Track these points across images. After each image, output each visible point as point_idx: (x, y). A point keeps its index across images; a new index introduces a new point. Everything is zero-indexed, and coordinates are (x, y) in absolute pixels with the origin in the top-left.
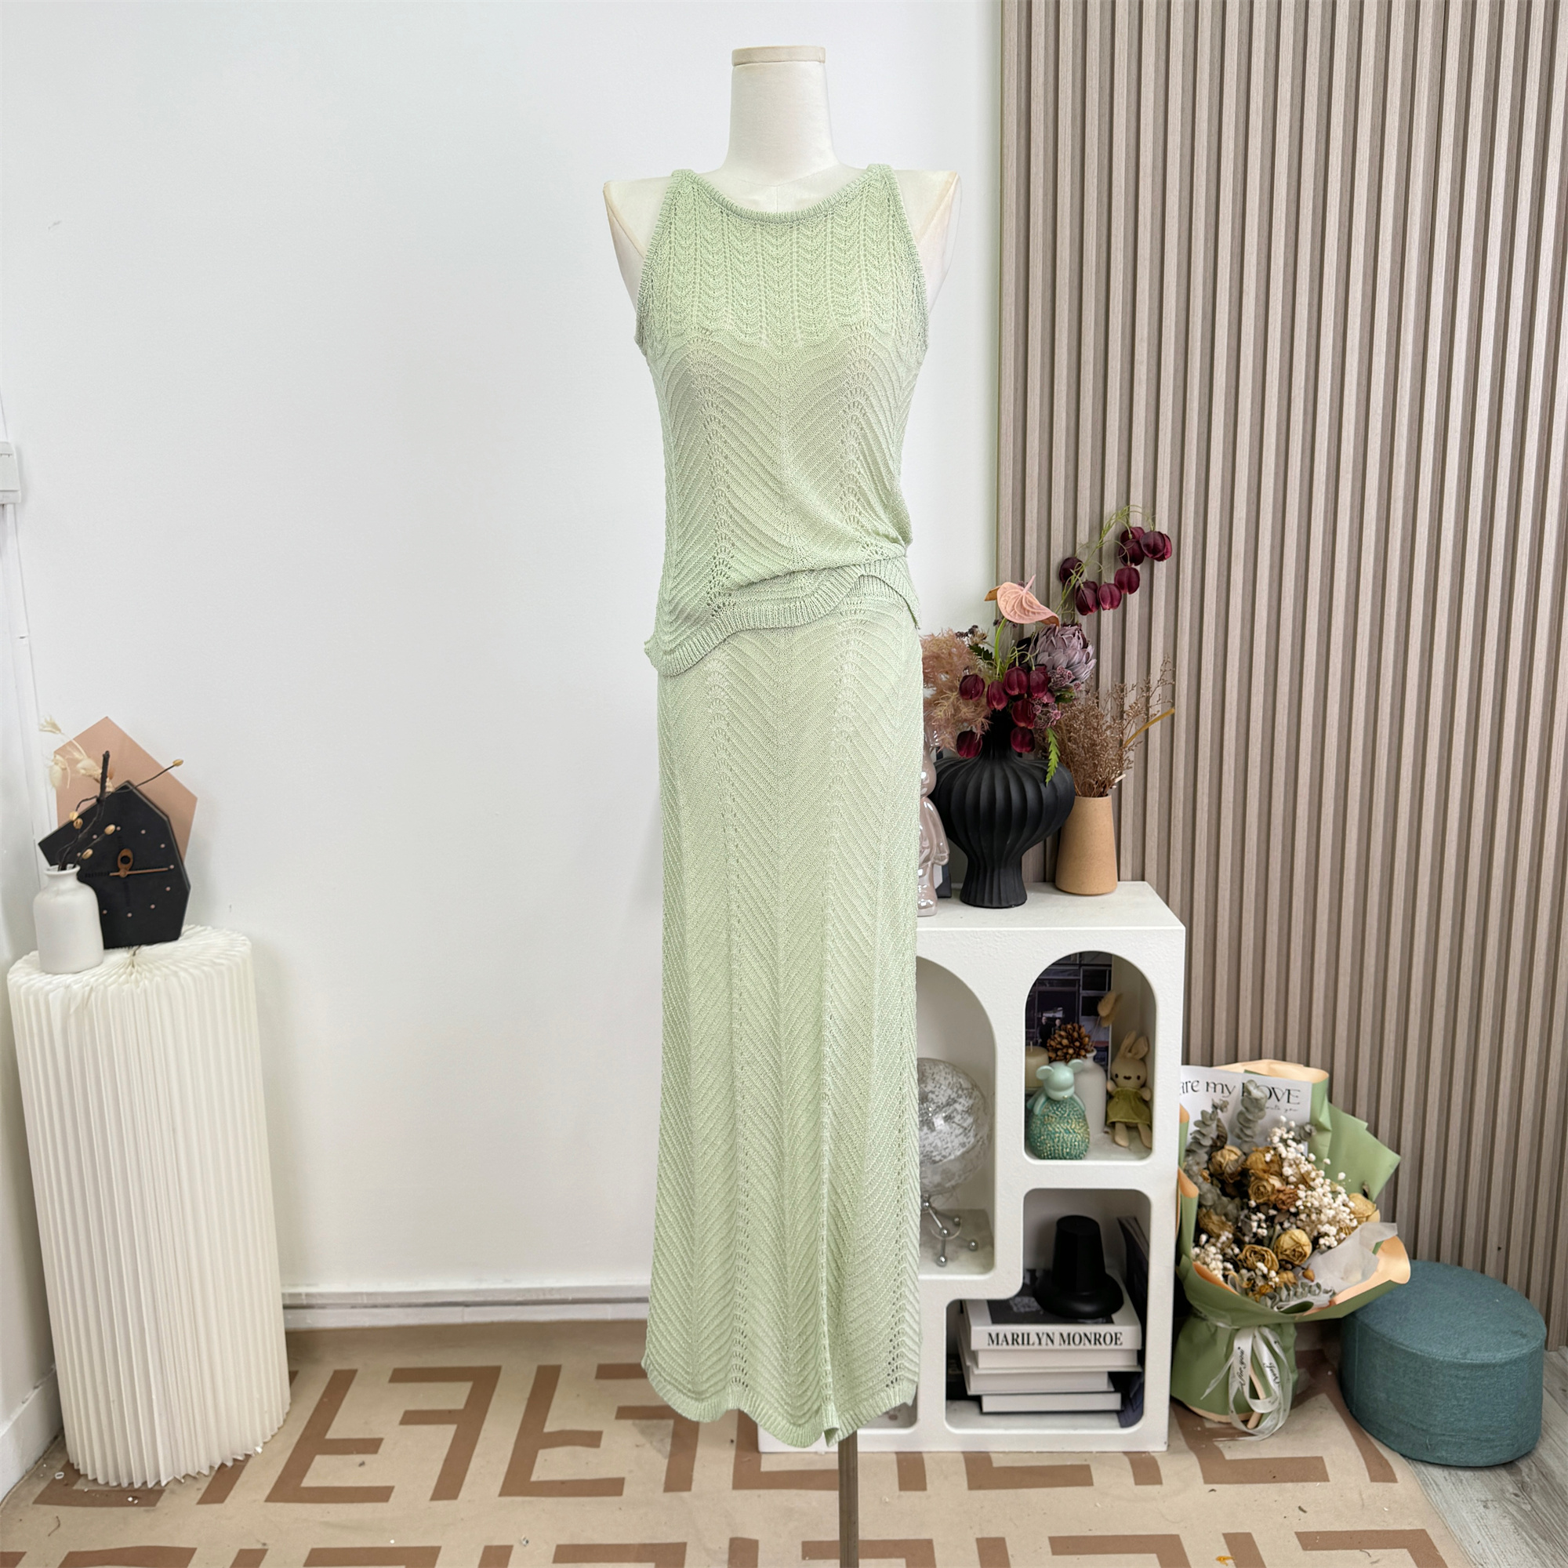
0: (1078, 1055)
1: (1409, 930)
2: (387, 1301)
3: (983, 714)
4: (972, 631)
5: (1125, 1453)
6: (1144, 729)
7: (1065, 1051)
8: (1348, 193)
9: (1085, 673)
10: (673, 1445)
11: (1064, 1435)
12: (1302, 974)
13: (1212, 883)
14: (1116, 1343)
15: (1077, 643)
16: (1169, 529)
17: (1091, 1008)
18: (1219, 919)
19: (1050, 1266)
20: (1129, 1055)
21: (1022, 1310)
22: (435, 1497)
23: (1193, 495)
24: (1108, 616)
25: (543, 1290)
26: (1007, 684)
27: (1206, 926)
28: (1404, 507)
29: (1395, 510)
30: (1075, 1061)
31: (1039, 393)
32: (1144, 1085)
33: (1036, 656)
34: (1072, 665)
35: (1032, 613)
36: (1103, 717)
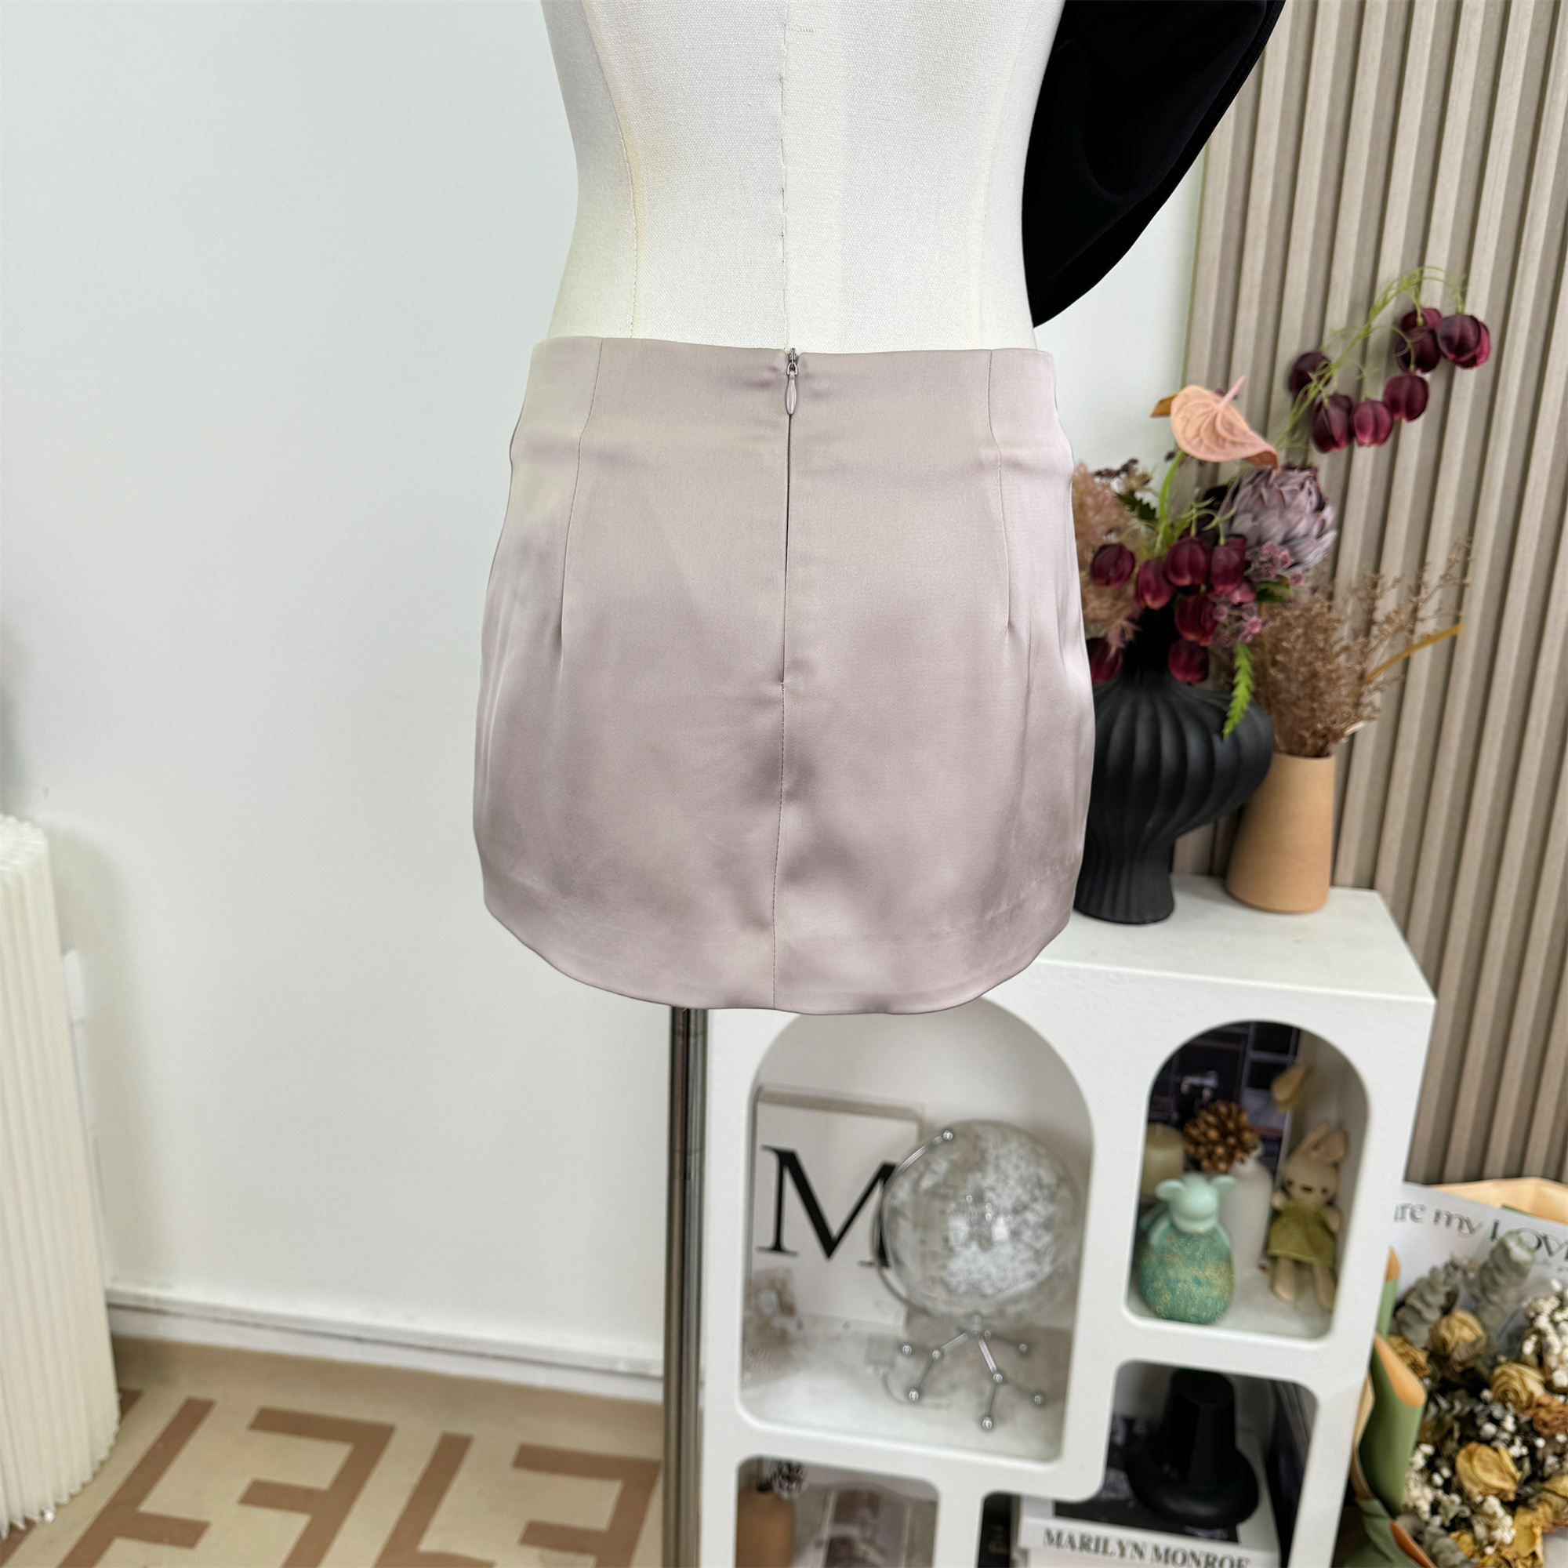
0: (1230, 1158)
3: (1126, 612)
4: (1127, 469)
6: (1405, 655)
9: (1314, 554)
15: (1306, 501)
16: (1488, 314)
20: (1314, 1155)
26: (1169, 565)
30: (1224, 1180)
32: (1331, 1203)
33: (1232, 519)
34: (1292, 539)
35: (1234, 443)
36: (1335, 629)
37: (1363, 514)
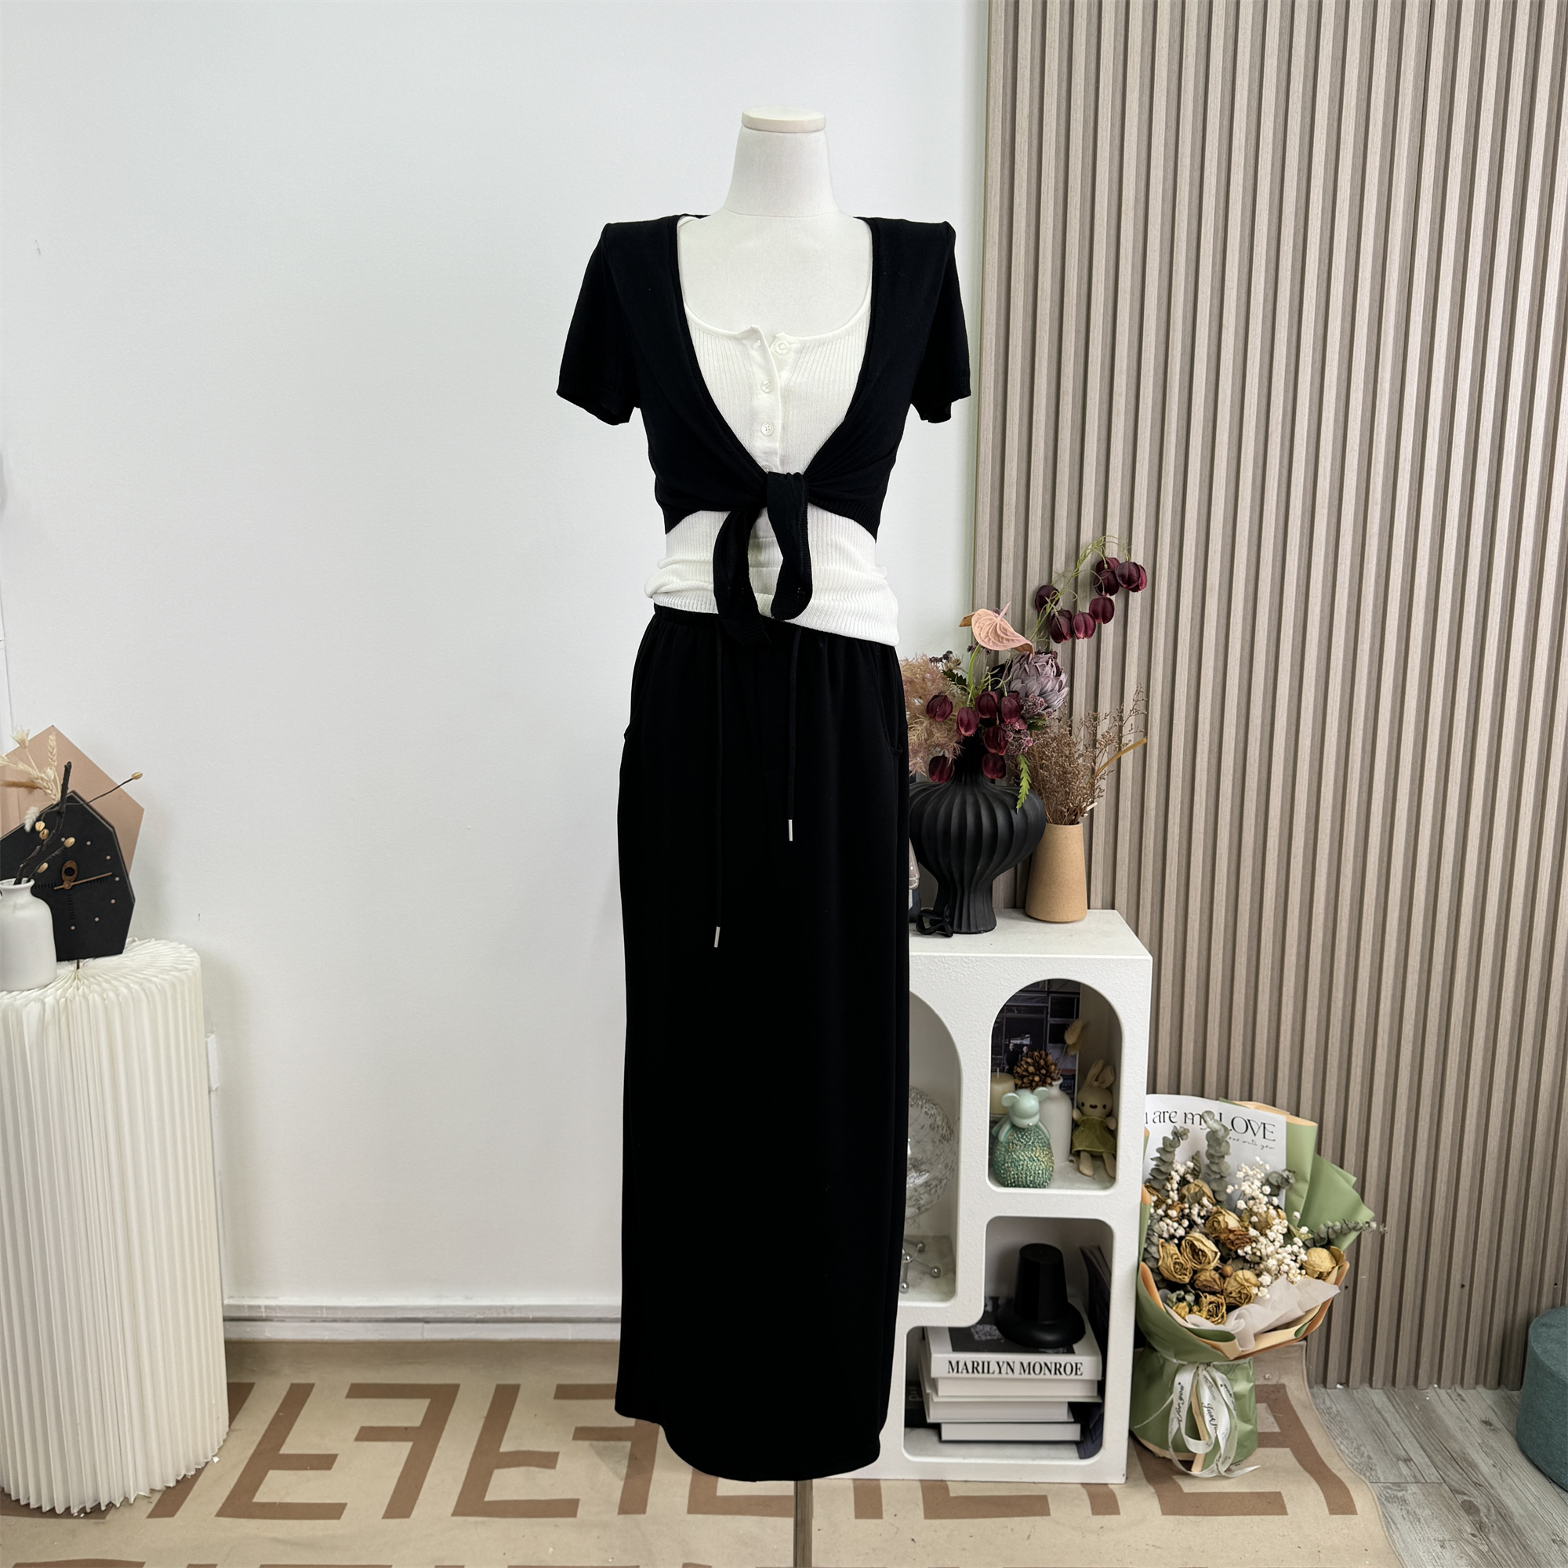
0: (1043, 1083)
1: (1378, 965)
2: (347, 1316)
3: (955, 739)
4: (946, 657)
5: (1083, 1485)
6: (1116, 757)
7: (1031, 1078)
8: (1329, 231)
9: (1058, 700)
10: (629, 1467)
11: (1023, 1466)
12: (1270, 1006)
13: (1181, 913)
14: (1076, 1374)
15: (1050, 671)
16: (1144, 560)
17: (1058, 1036)
18: (1188, 949)
19: (1013, 1295)
20: (1096, 1084)
21: (983, 1338)
22: (387, 1515)
23: (1169, 527)
24: (1083, 645)
25: (504, 1308)
26: (977, 709)
27: (1175, 956)
28: (1379, 544)
29: (1370, 545)
30: (1041, 1089)
31: (1017, 423)
32: (1110, 1114)
33: (1009, 683)
34: (1045, 693)
35: (1008, 640)
36: (1075, 745)
37: (1085, 677)
